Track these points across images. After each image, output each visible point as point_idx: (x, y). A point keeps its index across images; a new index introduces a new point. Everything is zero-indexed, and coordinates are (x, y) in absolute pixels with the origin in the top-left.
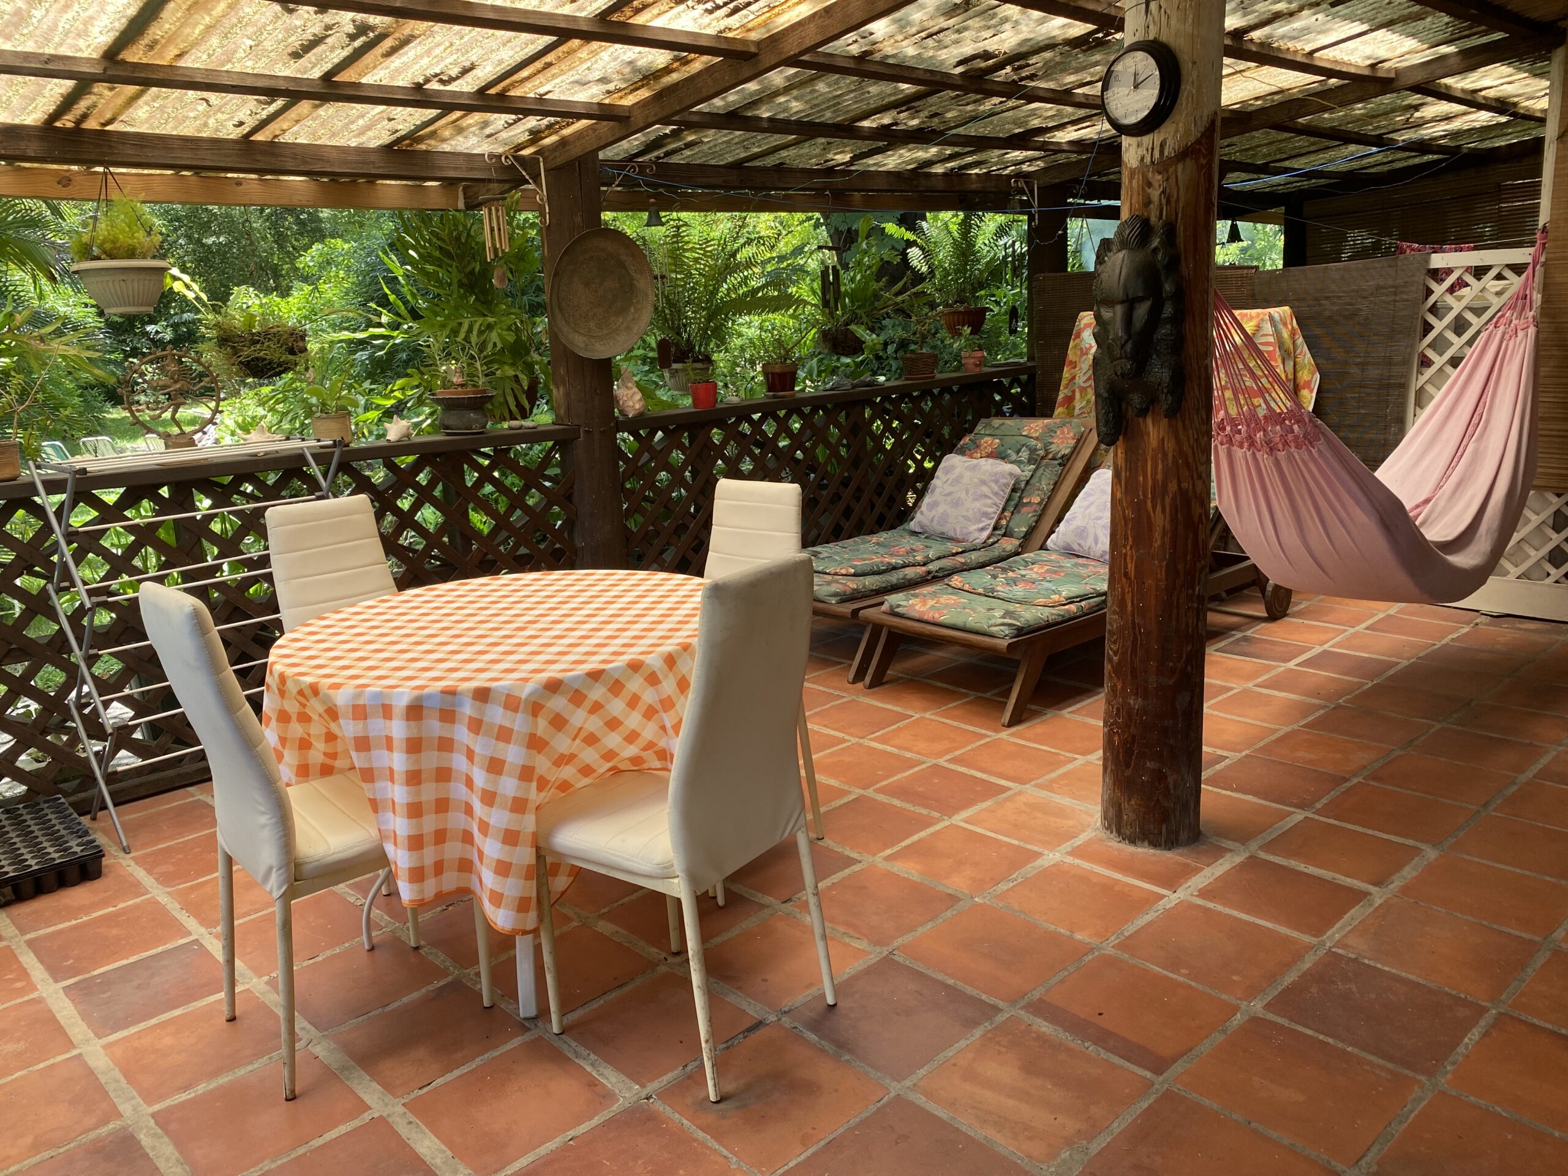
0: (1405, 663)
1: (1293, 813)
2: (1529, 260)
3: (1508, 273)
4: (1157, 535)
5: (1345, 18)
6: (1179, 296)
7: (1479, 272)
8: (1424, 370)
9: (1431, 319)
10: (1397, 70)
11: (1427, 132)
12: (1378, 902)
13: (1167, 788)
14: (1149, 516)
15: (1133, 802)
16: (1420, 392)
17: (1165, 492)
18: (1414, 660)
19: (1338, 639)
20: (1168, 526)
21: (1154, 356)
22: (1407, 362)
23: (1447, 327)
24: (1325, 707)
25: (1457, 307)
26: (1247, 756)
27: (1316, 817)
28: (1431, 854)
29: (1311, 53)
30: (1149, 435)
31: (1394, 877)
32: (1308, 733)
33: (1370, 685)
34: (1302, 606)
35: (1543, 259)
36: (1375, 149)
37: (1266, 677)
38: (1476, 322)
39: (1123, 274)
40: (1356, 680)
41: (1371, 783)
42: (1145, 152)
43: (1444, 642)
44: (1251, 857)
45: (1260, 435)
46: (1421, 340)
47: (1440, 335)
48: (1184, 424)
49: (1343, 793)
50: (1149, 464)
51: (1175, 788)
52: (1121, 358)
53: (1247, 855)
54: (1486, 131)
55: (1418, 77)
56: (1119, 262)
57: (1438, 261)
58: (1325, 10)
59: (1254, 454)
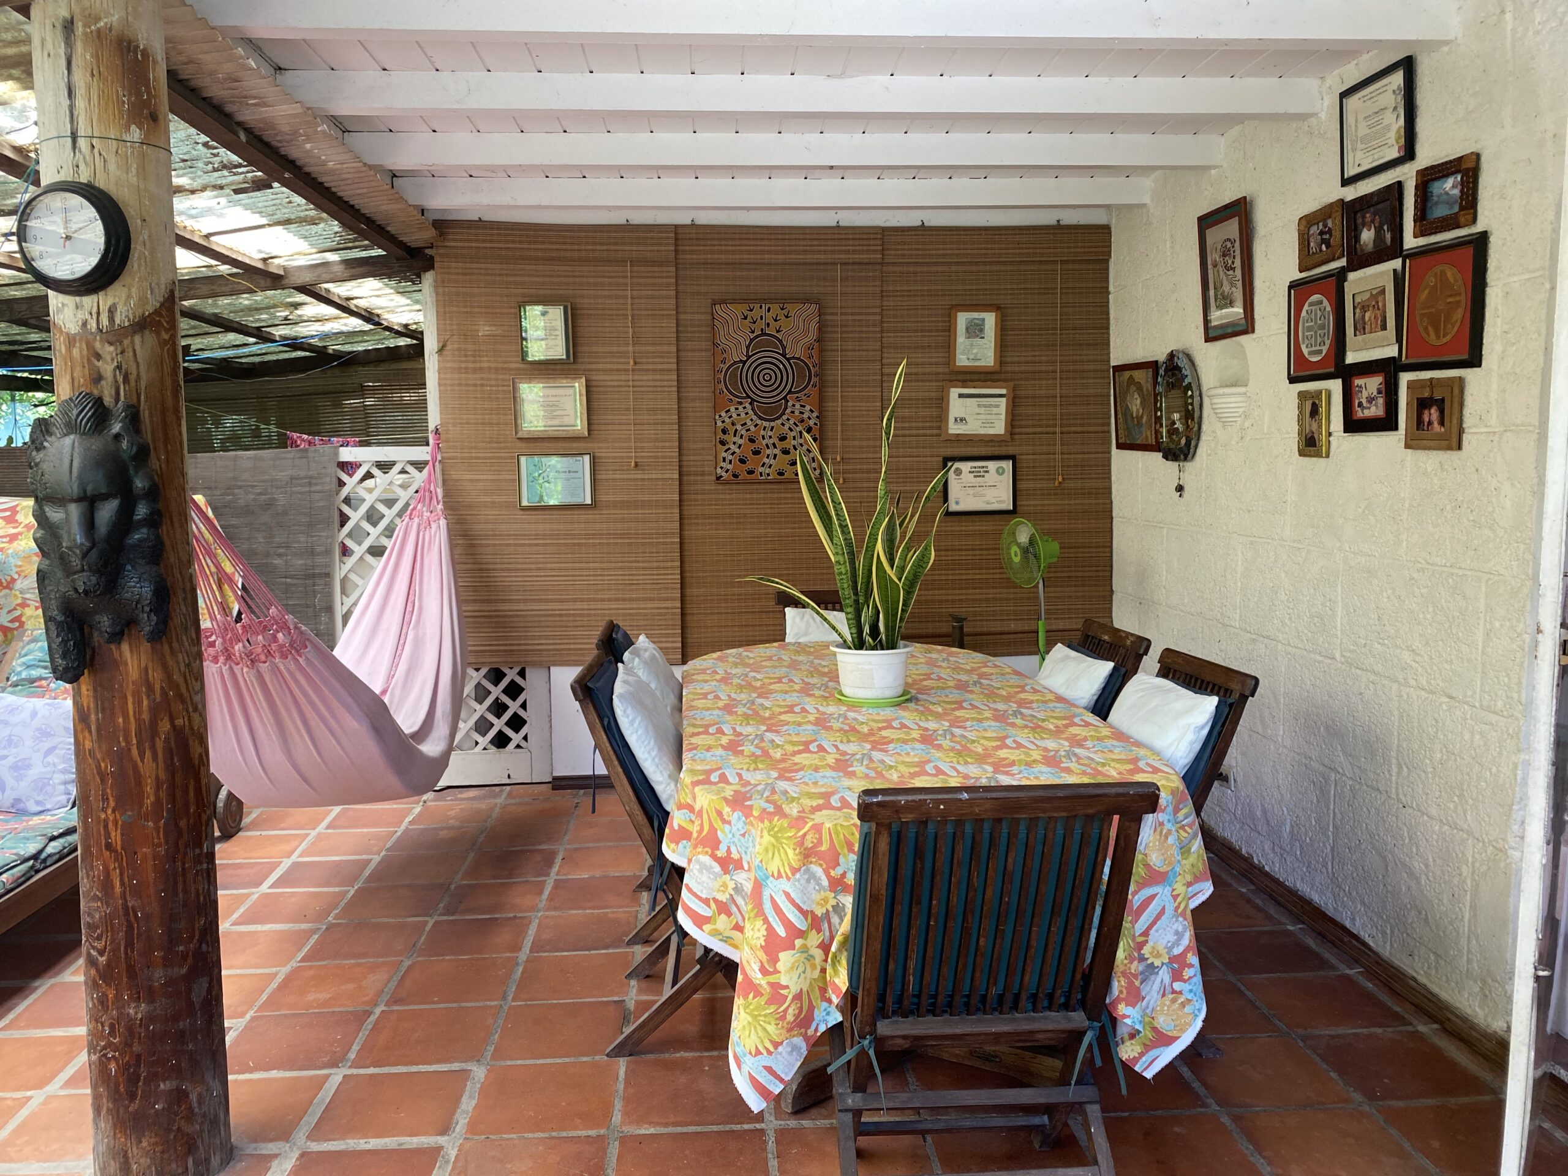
0: (377, 859)
1: (328, 1076)
2: (428, 458)
3: (410, 468)
4: (149, 789)
5: (246, 207)
6: (153, 493)
7: (385, 466)
8: (345, 559)
9: (346, 509)
10: (285, 268)
11: (302, 330)
12: (453, 1154)
13: (190, 1108)
14: (135, 767)
15: (144, 1144)
16: (344, 580)
17: (154, 733)
18: (383, 853)
19: (303, 846)
20: (162, 776)
21: (128, 567)
22: (328, 552)
23: (362, 518)
24: (314, 931)
25: (370, 499)
26: (253, 1019)
27: (355, 1071)
28: (479, 1072)
29: (207, 236)
30: (126, 664)
31: (457, 1115)
32: (311, 967)
33: (352, 892)
34: (253, 816)
35: (439, 458)
36: (252, 340)
37: (242, 910)
38: (389, 514)
39: (76, 464)
40: (337, 889)
41: (395, 1008)
42: (87, 316)
43: (403, 827)
44: (303, 1155)
45: (238, 647)
46: (339, 531)
47: (357, 526)
48: (171, 647)
49: (372, 1030)
50: (130, 700)
51: (200, 1103)
52: (83, 570)
53: (296, 1154)
54: (351, 335)
55: (306, 278)
56: (67, 450)
57: (347, 454)
58: (228, 195)
59: (231, 668)
